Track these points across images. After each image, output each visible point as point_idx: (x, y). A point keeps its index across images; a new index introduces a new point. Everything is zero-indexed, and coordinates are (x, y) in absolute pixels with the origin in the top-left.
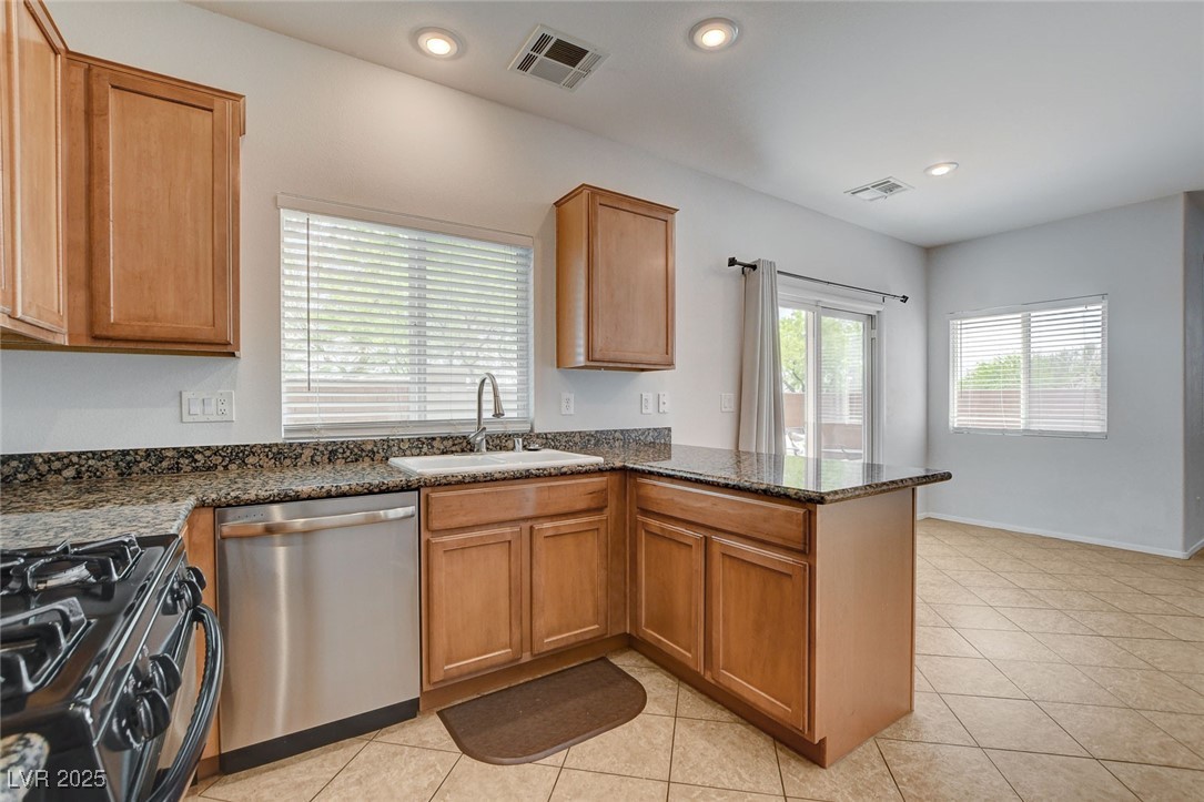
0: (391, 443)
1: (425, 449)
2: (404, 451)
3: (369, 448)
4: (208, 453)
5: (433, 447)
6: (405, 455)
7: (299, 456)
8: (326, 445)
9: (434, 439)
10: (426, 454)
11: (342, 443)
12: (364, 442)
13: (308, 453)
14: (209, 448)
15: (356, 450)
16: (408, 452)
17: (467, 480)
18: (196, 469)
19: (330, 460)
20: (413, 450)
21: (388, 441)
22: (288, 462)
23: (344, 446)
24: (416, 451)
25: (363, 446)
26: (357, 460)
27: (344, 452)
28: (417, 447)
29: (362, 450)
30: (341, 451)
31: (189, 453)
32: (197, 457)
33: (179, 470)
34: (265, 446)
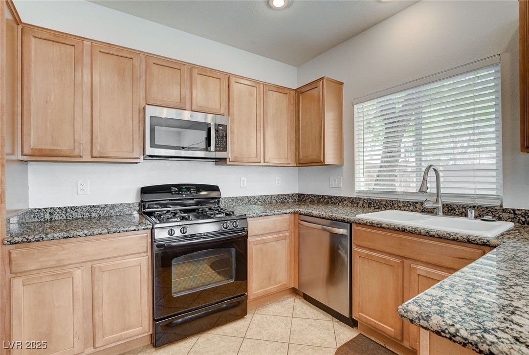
0: (394, 202)
1: (412, 208)
2: (400, 207)
3: (384, 203)
4: (335, 198)
5: (416, 207)
6: (401, 210)
7: (358, 203)
8: (367, 200)
9: (416, 203)
10: (412, 211)
11: (373, 200)
12: (382, 200)
13: (361, 202)
14: (335, 197)
15: (379, 204)
16: (402, 208)
17: (368, 224)
18: (332, 203)
19: (369, 207)
20: (405, 208)
21: (392, 201)
22: (355, 205)
23: (374, 201)
24: (407, 208)
25: (381, 202)
26: (379, 208)
27: (374, 204)
28: (407, 206)
29: (381, 204)
30: (373, 203)
31: (330, 197)
32: (332, 199)
33: (328, 203)
34: (349, 198)
